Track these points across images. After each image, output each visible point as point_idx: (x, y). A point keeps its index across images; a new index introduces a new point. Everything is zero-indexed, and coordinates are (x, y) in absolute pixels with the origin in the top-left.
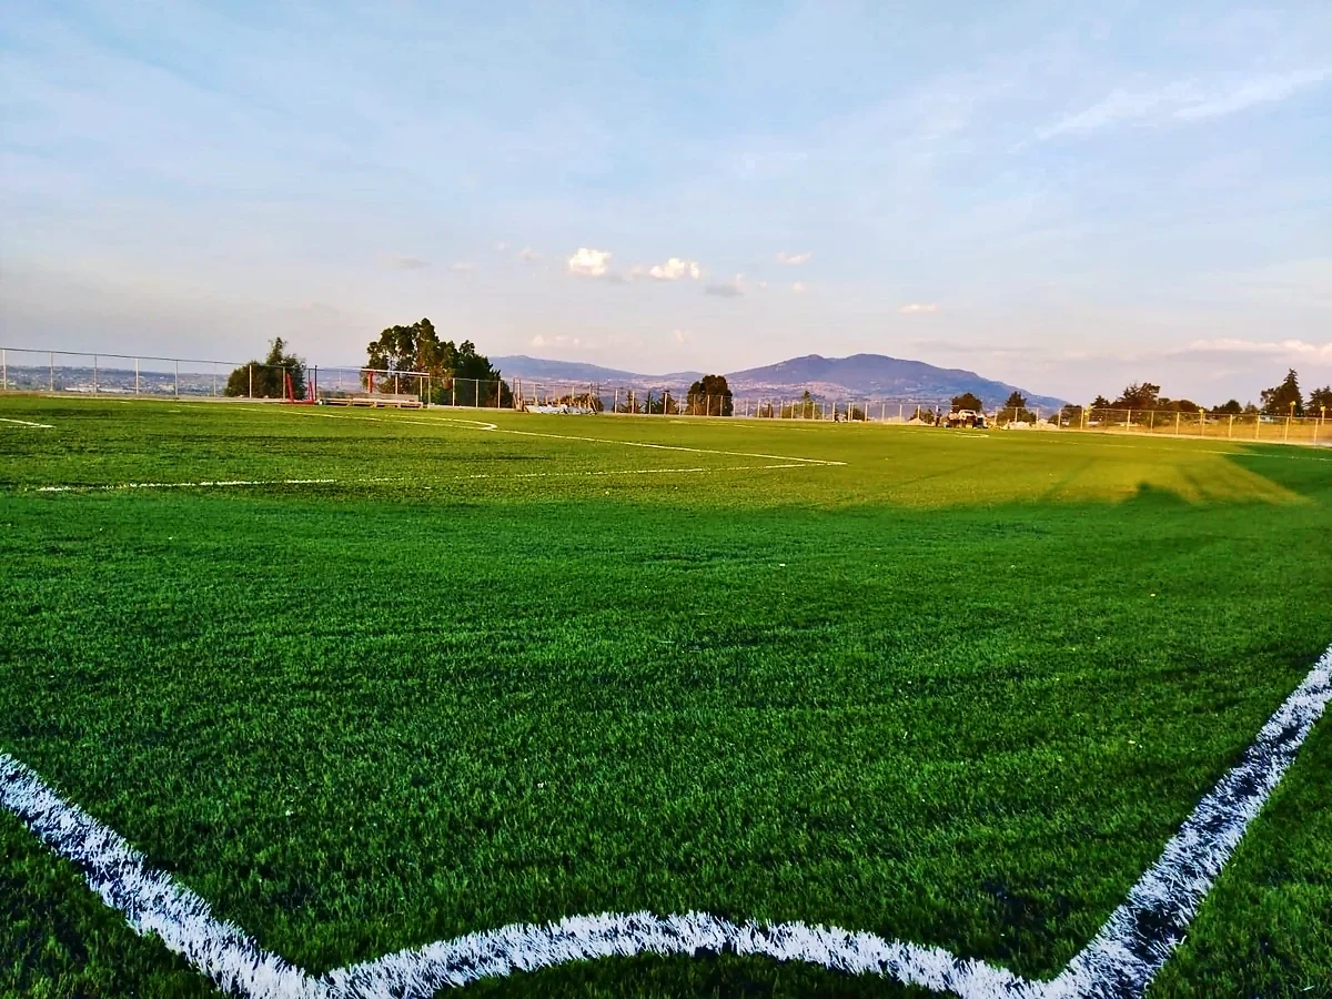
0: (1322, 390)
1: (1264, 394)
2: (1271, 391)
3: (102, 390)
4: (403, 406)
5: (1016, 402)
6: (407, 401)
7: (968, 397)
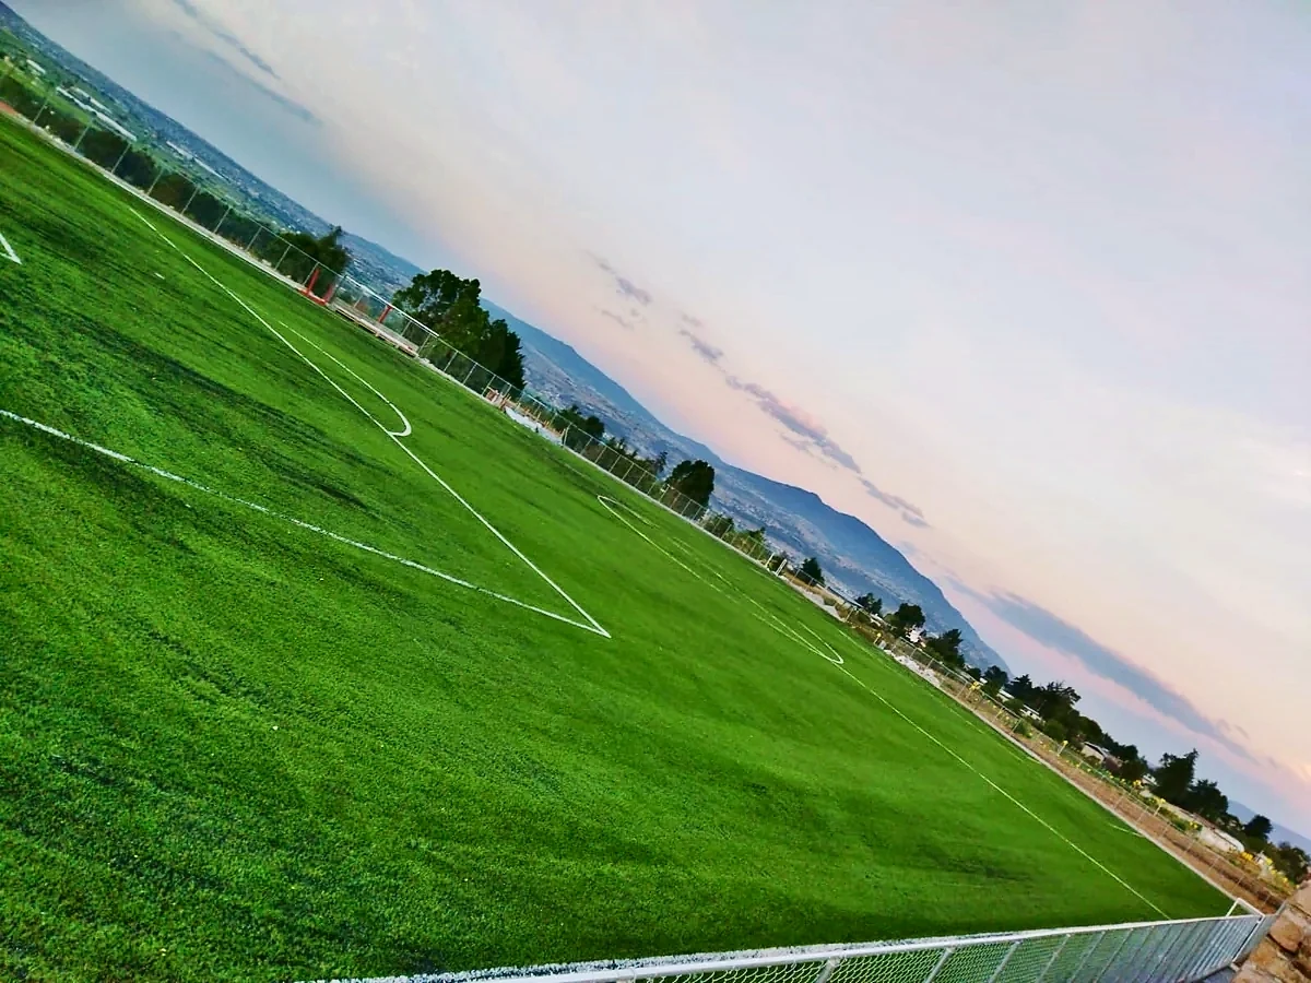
0: (1209, 783)
1: (1166, 756)
2: (1173, 757)
3: (197, 161)
4: (400, 349)
5: (953, 637)
6: (406, 347)
7: (917, 609)
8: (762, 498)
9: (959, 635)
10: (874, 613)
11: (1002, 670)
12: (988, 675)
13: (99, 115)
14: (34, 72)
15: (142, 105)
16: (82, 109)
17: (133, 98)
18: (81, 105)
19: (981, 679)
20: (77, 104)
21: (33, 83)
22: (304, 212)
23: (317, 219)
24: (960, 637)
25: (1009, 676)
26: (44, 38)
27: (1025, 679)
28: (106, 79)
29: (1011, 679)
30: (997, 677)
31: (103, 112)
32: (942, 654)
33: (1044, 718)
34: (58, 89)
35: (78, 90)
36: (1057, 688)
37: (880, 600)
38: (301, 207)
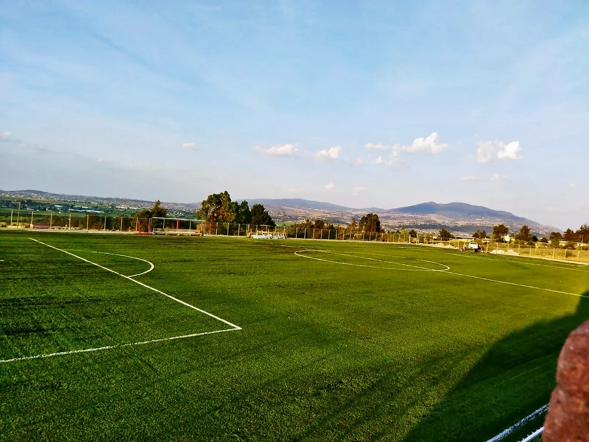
4: (192, 235)
5: (525, 230)
6: (194, 233)
7: (502, 226)
8: (410, 215)
9: (527, 227)
10: (484, 238)
11: (556, 232)
12: (551, 238)
13: (87, 211)
14: (58, 209)
15: (101, 199)
16: (80, 212)
17: (97, 198)
18: (79, 211)
19: (549, 241)
20: (78, 212)
21: (60, 212)
22: (176, 204)
23: (183, 204)
24: (528, 228)
25: (561, 233)
26: (57, 195)
27: (569, 231)
28: (85, 196)
29: (562, 234)
30: (556, 236)
31: (88, 209)
32: (524, 240)
33: (587, 243)
34: (69, 210)
35: (76, 206)
36: (585, 227)
37: (484, 231)
38: (175, 203)
